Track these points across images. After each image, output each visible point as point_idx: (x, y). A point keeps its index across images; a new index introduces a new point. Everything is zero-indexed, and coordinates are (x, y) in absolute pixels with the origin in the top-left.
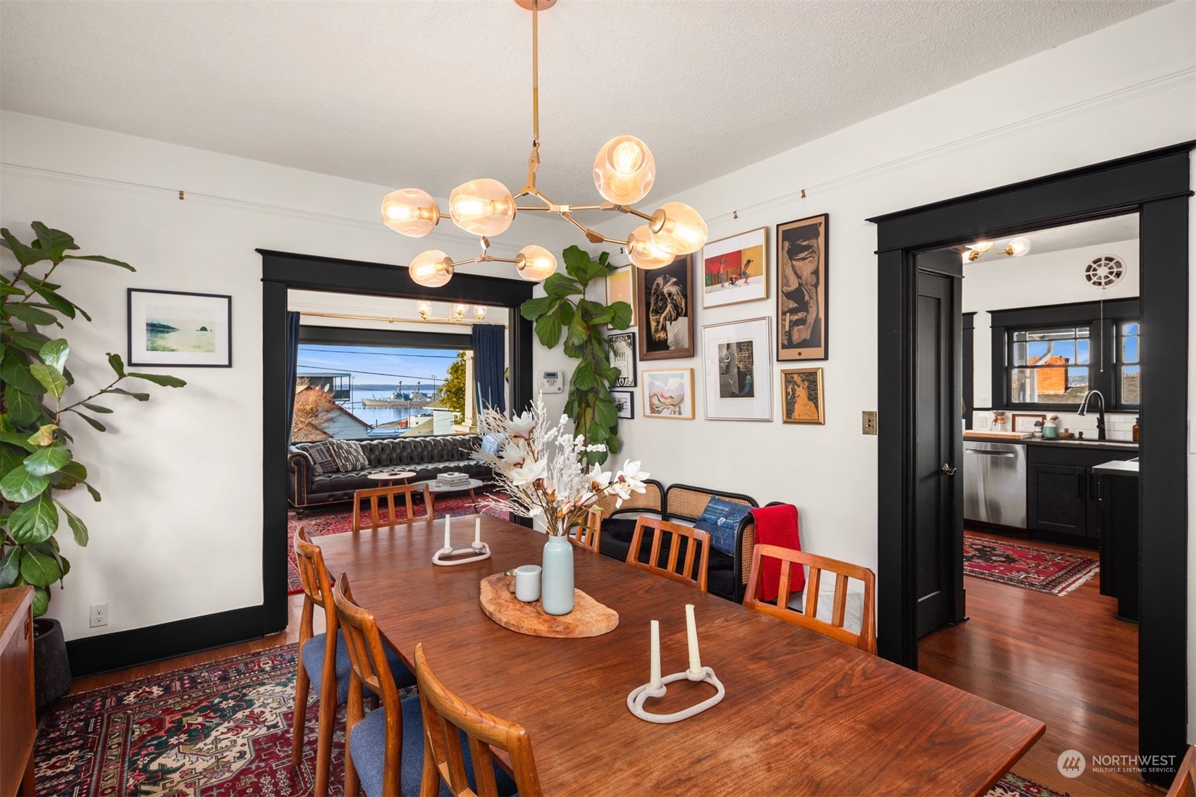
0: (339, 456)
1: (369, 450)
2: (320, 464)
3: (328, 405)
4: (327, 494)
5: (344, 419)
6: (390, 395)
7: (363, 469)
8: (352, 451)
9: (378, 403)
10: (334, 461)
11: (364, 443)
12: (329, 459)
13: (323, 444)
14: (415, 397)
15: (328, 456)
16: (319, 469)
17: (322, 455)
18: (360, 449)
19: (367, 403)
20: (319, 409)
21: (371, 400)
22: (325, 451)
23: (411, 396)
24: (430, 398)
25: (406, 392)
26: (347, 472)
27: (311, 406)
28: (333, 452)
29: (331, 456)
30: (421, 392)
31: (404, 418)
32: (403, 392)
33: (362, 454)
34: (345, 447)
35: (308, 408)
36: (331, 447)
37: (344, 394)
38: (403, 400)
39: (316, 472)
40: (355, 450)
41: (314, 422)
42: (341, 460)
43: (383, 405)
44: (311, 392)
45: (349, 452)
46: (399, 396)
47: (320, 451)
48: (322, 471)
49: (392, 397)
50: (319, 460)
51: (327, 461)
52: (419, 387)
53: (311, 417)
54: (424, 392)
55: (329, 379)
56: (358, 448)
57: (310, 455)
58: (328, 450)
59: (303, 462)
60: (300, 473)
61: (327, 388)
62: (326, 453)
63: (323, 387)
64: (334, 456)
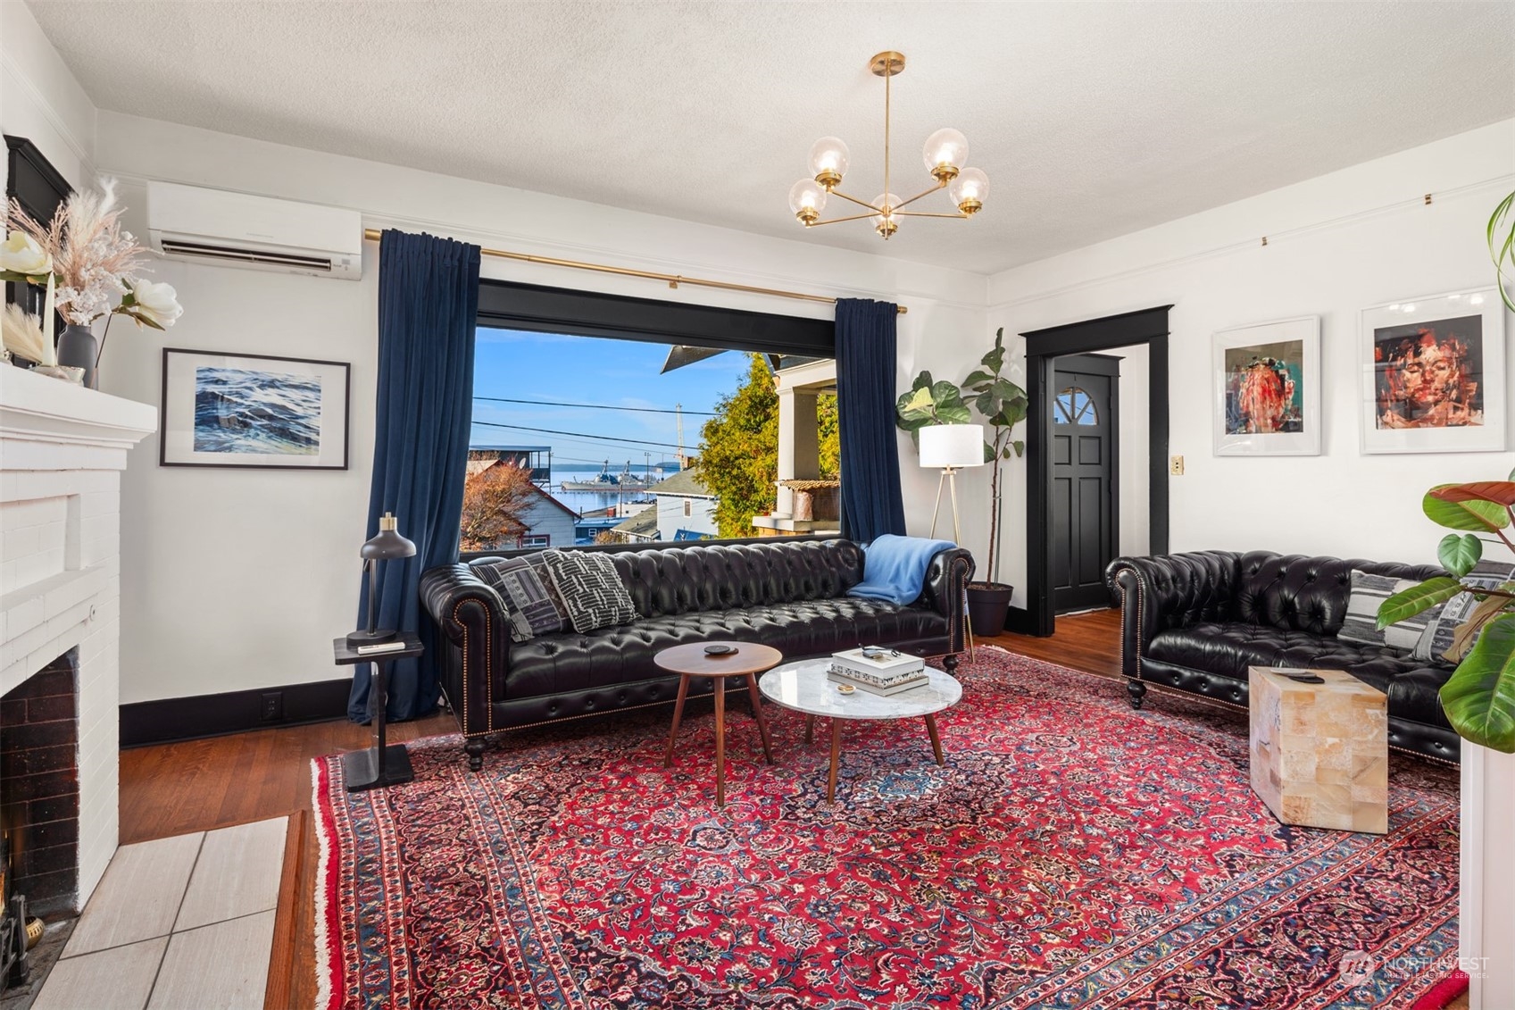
0: (569, 590)
1: (633, 574)
2: (526, 610)
3: (525, 487)
4: (546, 699)
5: (544, 505)
6: (594, 478)
7: (625, 625)
8: (600, 578)
9: (579, 487)
10: (560, 604)
11: (621, 555)
12: (547, 597)
13: (532, 561)
14: (624, 479)
15: (544, 591)
16: (524, 628)
17: (528, 585)
18: (615, 573)
19: (567, 486)
20: (514, 491)
21: (571, 483)
22: (536, 578)
23: (619, 479)
24: (642, 481)
25: (613, 474)
26: (592, 633)
27: (502, 487)
28: (555, 582)
29: (551, 589)
30: (630, 473)
31: (610, 505)
32: (609, 474)
33: (621, 585)
34: (584, 568)
35: (499, 489)
36: (551, 570)
37: (543, 473)
38: (609, 483)
39: (517, 632)
40: (604, 574)
41: (505, 509)
42: (575, 601)
43: (587, 489)
44: (502, 468)
45: (592, 582)
46: (604, 478)
47: (524, 577)
48: (531, 630)
49: (597, 479)
50: (521, 600)
51: (541, 605)
52: (629, 467)
53: (503, 502)
54: (635, 474)
55: (525, 454)
56: (610, 570)
57: (501, 589)
58: (545, 576)
59: (485, 616)
60: (475, 642)
61: (522, 463)
62: (540, 584)
63: (517, 462)
64: (559, 590)
